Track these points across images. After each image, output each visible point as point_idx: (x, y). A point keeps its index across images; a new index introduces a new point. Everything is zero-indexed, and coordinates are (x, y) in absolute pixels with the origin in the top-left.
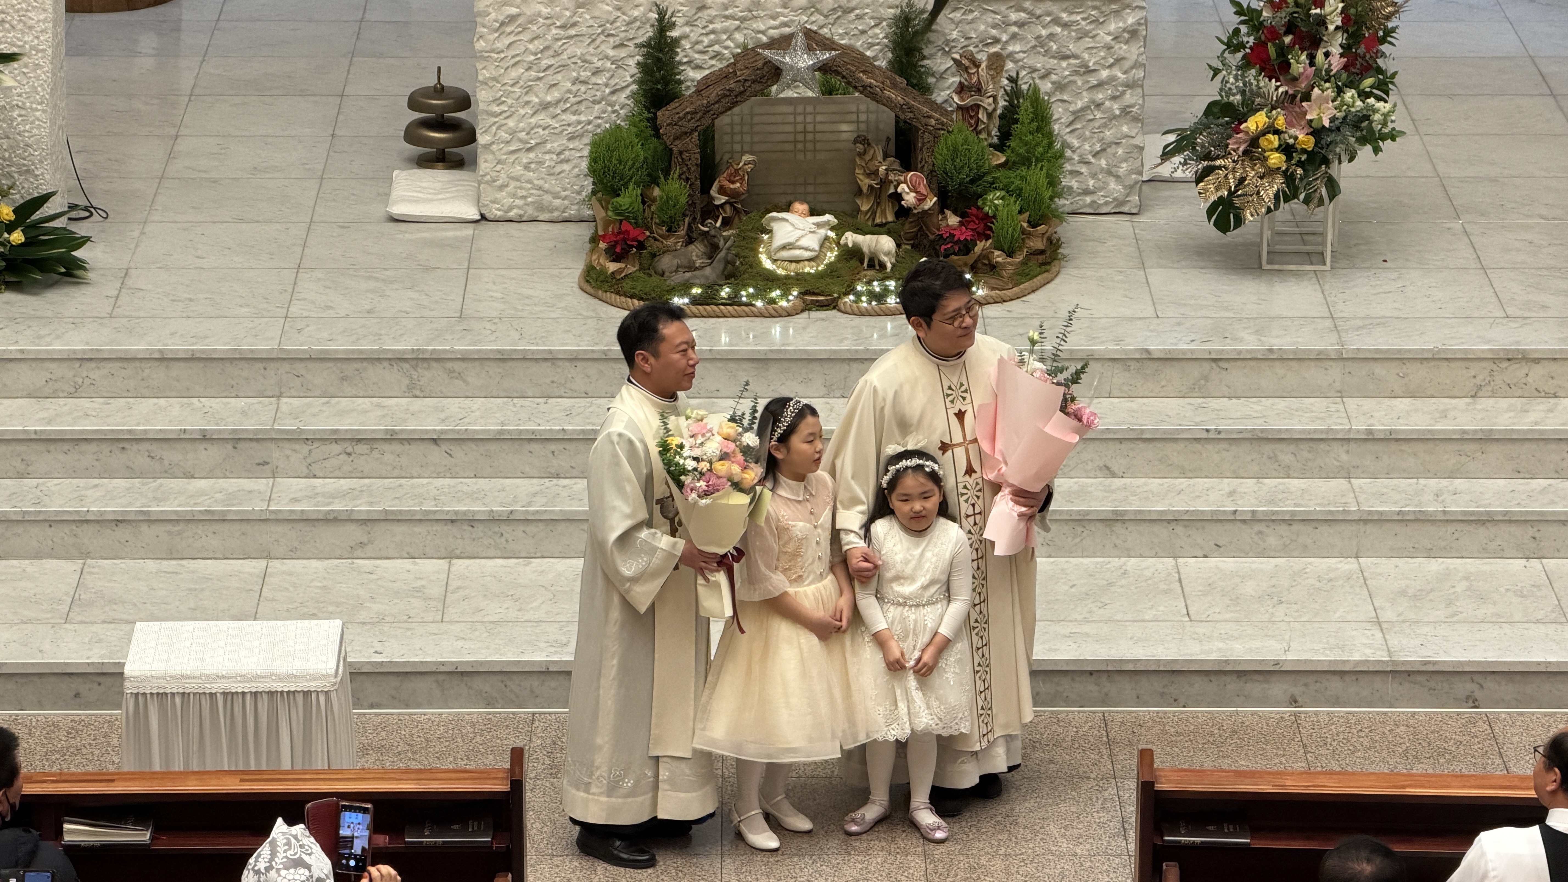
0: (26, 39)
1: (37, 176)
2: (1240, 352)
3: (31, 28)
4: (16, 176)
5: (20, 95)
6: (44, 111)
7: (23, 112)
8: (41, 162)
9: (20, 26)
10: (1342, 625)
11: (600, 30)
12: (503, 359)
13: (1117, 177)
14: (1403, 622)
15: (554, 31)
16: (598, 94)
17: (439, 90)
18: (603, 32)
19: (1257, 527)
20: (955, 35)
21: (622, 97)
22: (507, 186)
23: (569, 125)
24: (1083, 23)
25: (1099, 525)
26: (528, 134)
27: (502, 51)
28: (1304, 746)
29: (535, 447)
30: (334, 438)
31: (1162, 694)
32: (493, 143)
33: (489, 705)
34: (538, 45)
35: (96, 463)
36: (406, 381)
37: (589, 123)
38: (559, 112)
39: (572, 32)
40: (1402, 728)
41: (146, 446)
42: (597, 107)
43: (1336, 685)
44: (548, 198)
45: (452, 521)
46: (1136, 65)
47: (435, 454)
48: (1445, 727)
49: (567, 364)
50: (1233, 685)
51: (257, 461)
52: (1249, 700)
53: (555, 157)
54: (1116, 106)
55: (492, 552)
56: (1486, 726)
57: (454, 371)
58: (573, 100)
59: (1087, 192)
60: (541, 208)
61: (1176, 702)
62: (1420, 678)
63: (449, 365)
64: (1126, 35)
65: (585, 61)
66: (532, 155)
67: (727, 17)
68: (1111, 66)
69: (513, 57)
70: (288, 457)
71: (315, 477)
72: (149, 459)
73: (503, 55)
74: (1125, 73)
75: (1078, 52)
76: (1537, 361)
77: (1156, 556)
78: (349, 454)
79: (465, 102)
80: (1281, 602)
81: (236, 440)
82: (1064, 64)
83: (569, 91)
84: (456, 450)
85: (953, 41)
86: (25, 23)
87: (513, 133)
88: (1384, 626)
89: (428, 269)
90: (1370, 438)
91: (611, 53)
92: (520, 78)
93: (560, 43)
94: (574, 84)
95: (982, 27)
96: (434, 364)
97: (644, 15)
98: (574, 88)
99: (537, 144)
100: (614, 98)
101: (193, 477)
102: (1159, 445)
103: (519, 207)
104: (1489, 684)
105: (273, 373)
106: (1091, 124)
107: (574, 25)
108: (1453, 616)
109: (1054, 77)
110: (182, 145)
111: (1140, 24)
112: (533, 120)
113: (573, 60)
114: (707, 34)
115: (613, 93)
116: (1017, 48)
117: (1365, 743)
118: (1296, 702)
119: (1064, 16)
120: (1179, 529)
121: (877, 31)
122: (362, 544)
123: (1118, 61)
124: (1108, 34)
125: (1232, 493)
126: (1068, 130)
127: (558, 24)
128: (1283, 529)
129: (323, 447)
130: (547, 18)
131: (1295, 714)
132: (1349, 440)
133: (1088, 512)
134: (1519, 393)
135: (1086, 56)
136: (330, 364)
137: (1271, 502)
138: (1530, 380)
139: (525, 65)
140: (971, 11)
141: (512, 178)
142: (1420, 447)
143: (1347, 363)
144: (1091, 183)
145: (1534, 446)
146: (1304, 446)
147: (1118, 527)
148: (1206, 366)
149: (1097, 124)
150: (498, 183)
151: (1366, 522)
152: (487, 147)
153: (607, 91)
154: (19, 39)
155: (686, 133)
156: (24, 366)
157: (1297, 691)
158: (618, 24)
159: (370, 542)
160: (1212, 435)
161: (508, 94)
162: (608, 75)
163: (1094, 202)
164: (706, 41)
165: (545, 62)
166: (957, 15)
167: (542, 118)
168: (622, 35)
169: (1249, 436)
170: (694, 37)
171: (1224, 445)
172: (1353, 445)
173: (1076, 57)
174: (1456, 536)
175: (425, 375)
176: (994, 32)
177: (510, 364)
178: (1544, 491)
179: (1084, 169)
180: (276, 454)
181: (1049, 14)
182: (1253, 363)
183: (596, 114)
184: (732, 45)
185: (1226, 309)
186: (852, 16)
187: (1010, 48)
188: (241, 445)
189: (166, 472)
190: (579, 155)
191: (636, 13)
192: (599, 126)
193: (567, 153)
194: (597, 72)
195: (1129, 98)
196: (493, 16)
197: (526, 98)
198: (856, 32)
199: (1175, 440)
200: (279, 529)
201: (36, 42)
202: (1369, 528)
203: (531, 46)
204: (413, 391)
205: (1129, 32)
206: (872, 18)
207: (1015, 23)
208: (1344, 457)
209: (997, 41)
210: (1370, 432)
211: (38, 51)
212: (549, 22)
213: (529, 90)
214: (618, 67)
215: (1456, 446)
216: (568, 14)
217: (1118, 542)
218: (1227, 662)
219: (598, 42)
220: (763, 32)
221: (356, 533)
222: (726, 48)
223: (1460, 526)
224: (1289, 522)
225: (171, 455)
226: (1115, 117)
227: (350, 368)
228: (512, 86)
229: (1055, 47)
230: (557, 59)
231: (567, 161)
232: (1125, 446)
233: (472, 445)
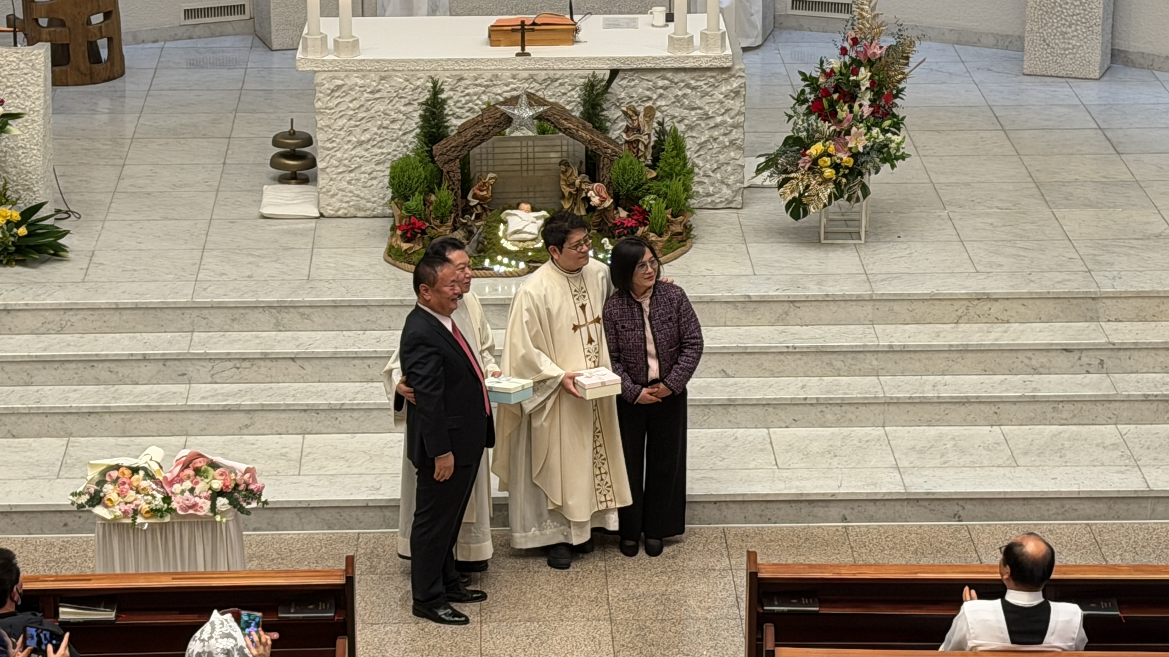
0: (27, 103)
1: (34, 192)
2: (808, 296)
3: (29, 97)
4: (21, 192)
5: (23, 140)
6: (38, 150)
7: (25, 151)
8: (37, 183)
9: (22, 96)
10: (875, 470)
11: (395, 94)
12: (336, 306)
13: (728, 185)
14: (914, 467)
15: (366, 95)
16: (395, 135)
17: (292, 134)
18: (397, 96)
19: (820, 408)
20: (623, 95)
21: (410, 137)
22: (337, 195)
23: (376, 155)
24: (705, 87)
25: (720, 408)
26: (350, 161)
27: (332, 109)
28: (852, 548)
29: (356, 362)
30: (228, 358)
31: (761, 516)
32: (327, 167)
33: (330, 528)
34: (356, 104)
35: (75, 376)
36: (274, 321)
37: (389, 154)
38: (369, 146)
39: (378, 95)
40: (914, 535)
41: (107, 365)
42: (394, 143)
43: (871, 509)
44: (363, 202)
45: (305, 410)
46: (739, 113)
47: (293, 367)
48: (941, 534)
49: (378, 309)
50: (805, 509)
51: (180, 373)
52: (816, 519)
53: (367, 176)
54: (726, 140)
55: (330, 430)
56: (967, 533)
57: (304, 314)
58: (379, 139)
59: (708, 195)
60: (359, 209)
61: (769, 521)
62: (926, 503)
63: (301, 310)
64: (733, 95)
65: (385, 114)
66: (352, 175)
67: (477, 85)
68: (722, 114)
69: (340, 112)
70: (199, 370)
71: (216, 383)
72: (108, 373)
73: (333, 111)
74: (732, 118)
75: (702, 106)
76: (996, 300)
77: (756, 427)
78: (238, 368)
79: (309, 141)
80: (836, 456)
81: (165, 360)
82: (693, 113)
83: (376, 134)
84: (306, 365)
85: (622, 99)
86: (26, 94)
87: (340, 160)
88: (901, 470)
89: (287, 249)
90: (891, 350)
91: (403, 109)
92: (344, 125)
93: (370, 103)
94: (379, 129)
95: (640, 90)
96: (292, 310)
97: (423, 84)
98: (379, 132)
99: (356, 168)
100: (405, 138)
101: (137, 384)
102: (757, 356)
103: (345, 209)
104: (968, 506)
105: (188, 316)
106: (711, 151)
107: (379, 91)
108: (945, 463)
109: (686, 122)
110: (127, 171)
111: (741, 87)
112: (353, 152)
113: (379, 113)
114: (464, 96)
115: (404, 134)
116: (663, 103)
117: (890, 546)
118: (846, 519)
119: (692, 82)
120: (771, 410)
121: (573, 93)
122: (247, 426)
123: (727, 111)
124: (721, 94)
125: (803, 387)
126: (696, 155)
127: (369, 90)
128: (837, 409)
129: (221, 364)
130: (361, 87)
131: (845, 527)
132: (877, 352)
133: (712, 400)
134: (986, 320)
135: (707, 108)
136: (226, 311)
137: (828, 392)
138: (992, 311)
139: (348, 117)
140: (633, 80)
141: (340, 190)
142: (923, 355)
143: (878, 303)
144: (711, 189)
145: (994, 354)
146: (849, 356)
147: (731, 409)
148: (786, 304)
149: (714, 151)
150: (331, 193)
151: (889, 404)
152: (324, 170)
153: (401, 133)
154: (22, 104)
155: (451, 160)
156: (27, 313)
157: (847, 512)
158: (406, 90)
159: (252, 424)
160: (791, 350)
161: (336, 136)
162: (401, 123)
163: (713, 201)
164: (463, 100)
165: (360, 116)
166: (624, 83)
167: (359, 151)
168: (410, 97)
169: (814, 350)
170: (455, 98)
171: (798, 356)
172: (880, 355)
173: (700, 108)
174: (946, 412)
175: (286, 317)
176: (648, 93)
177: (340, 309)
178: (1002, 382)
179: (706, 180)
180: (191, 369)
181: (683, 81)
182: (816, 303)
183: (393, 148)
184: (480, 103)
185: (799, 269)
186: (557, 84)
187: (658, 103)
188: (168, 363)
189: (120, 381)
190: (382, 174)
191: (418, 83)
192: (395, 156)
193: (375, 173)
194: (394, 121)
195: (735, 134)
196: (327, 86)
197: (349, 138)
198: (560, 94)
199: (767, 353)
200: (194, 416)
201: (33, 105)
202: (892, 408)
203: (351, 105)
204: (279, 327)
205: (734, 92)
206: (570, 85)
207: (661, 87)
208: (875, 363)
209: (650, 99)
210: (890, 346)
211: (34, 112)
212: (362, 89)
213: (350, 133)
214: (408, 118)
215: (946, 355)
216: (375, 84)
217: (731, 419)
218: (802, 494)
219: (394, 102)
220: (500, 95)
221: (243, 419)
222: (477, 105)
223: (948, 406)
224: (840, 405)
225: (124, 370)
226: (726, 147)
227: (237, 313)
228: (340, 130)
229: (687, 103)
230: (368, 113)
231: (375, 178)
232: (736, 357)
233: (317, 362)
